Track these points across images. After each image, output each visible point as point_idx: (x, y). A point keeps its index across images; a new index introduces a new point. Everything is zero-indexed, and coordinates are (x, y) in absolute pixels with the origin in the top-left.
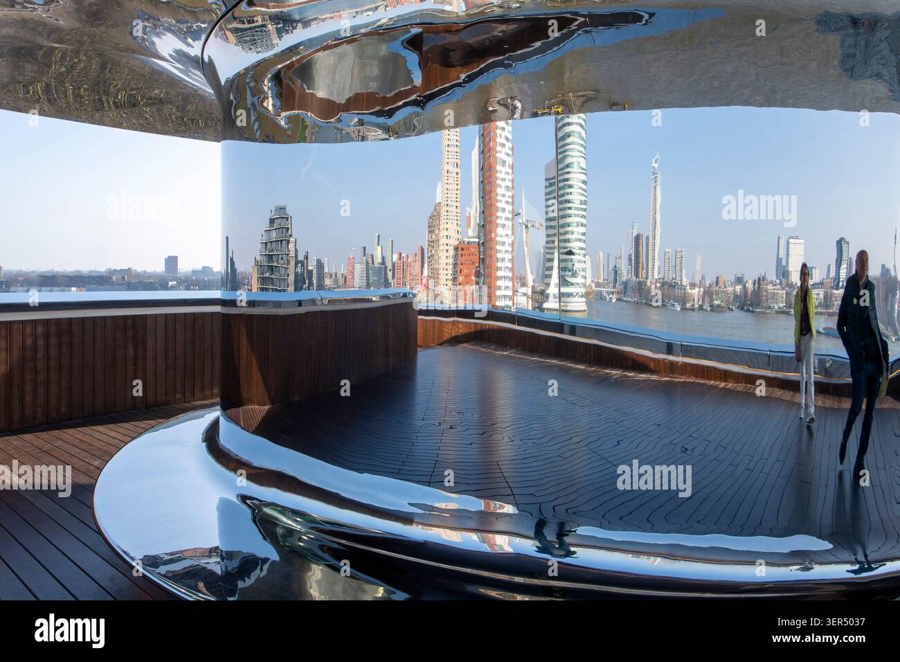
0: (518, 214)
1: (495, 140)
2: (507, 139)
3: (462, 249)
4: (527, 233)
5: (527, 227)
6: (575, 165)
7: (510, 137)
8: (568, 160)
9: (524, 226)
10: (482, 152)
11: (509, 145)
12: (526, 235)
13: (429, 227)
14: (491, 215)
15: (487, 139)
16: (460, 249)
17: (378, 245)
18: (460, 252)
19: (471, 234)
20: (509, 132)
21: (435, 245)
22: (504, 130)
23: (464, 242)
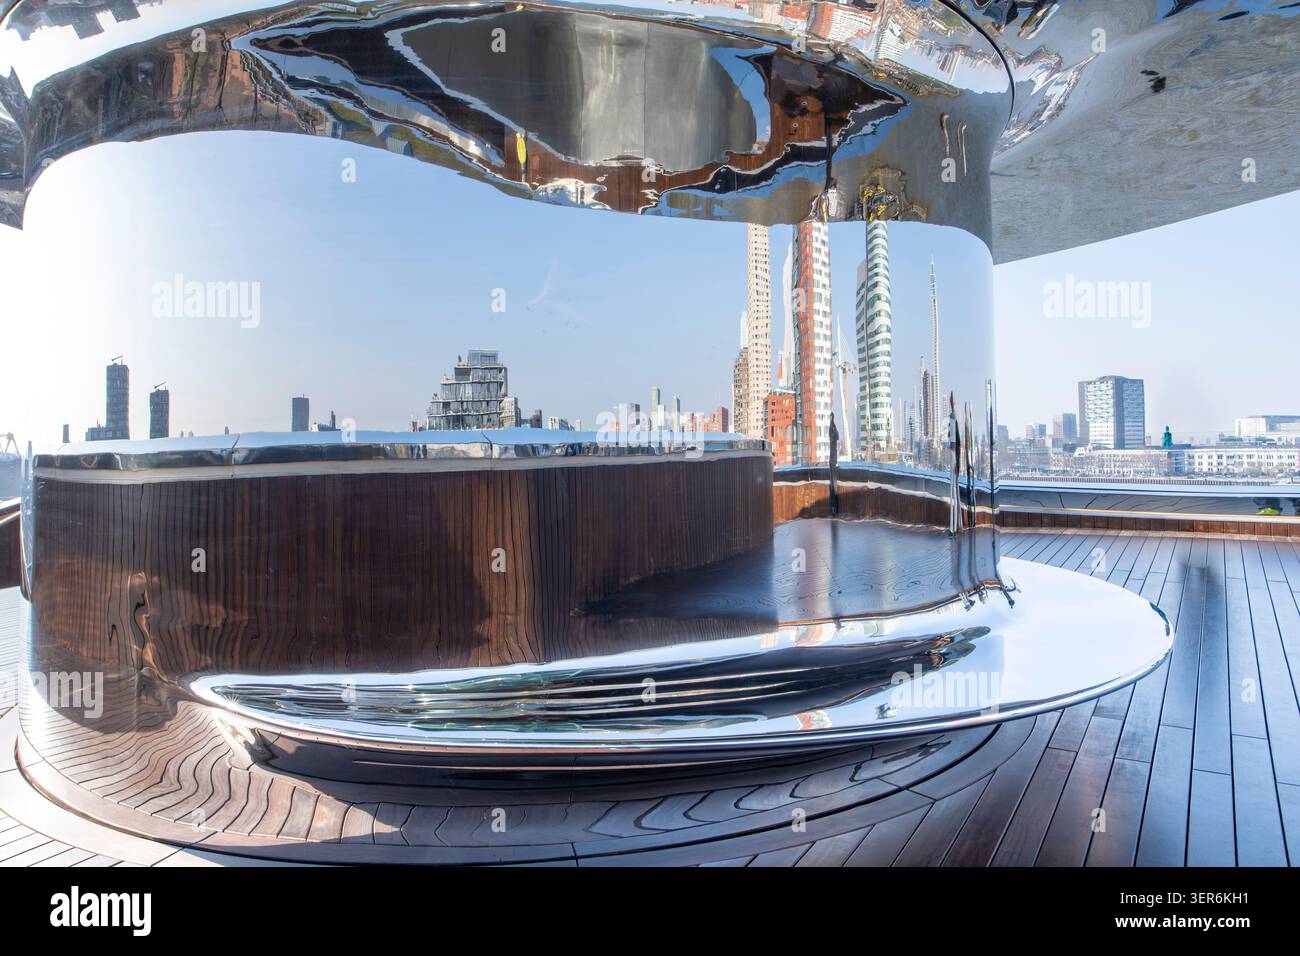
0: (835, 354)
1: (811, 245)
2: (823, 242)
3: (773, 404)
4: (845, 377)
5: (844, 370)
6: (882, 265)
7: (826, 239)
8: (876, 261)
9: (841, 371)
10: (797, 261)
11: (825, 249)
12: (844, 382)
13: (736, 381)
14: (808, 356)
15: (804, 245)
16: (770, 403)
17: (659, 403)
18: (771, 407)
19: (784, 384)
20: (825, 234)
21: (743, 401)
22: (819, 232)
23: (775, 393)
